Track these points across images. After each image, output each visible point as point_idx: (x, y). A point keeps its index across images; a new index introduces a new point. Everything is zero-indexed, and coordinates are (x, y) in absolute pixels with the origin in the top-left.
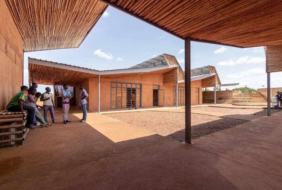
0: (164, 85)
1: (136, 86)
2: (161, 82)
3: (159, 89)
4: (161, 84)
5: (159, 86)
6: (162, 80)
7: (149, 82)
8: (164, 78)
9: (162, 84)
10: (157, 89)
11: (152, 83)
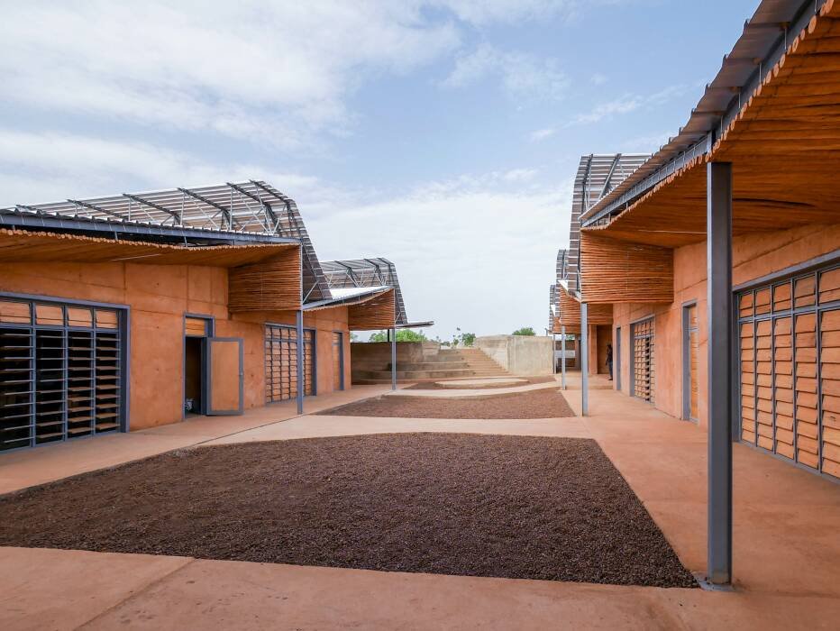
0: (230, 318)
1: (94, 321)
2: (216, 303)
3: (210, 335)
4: (220, 314)
5: (209, 321)
6: (222, 298)
7: (163, 303)
8: (230, 286)
9: (225, 315)
10: (200, 333)
11: (180, 308)
